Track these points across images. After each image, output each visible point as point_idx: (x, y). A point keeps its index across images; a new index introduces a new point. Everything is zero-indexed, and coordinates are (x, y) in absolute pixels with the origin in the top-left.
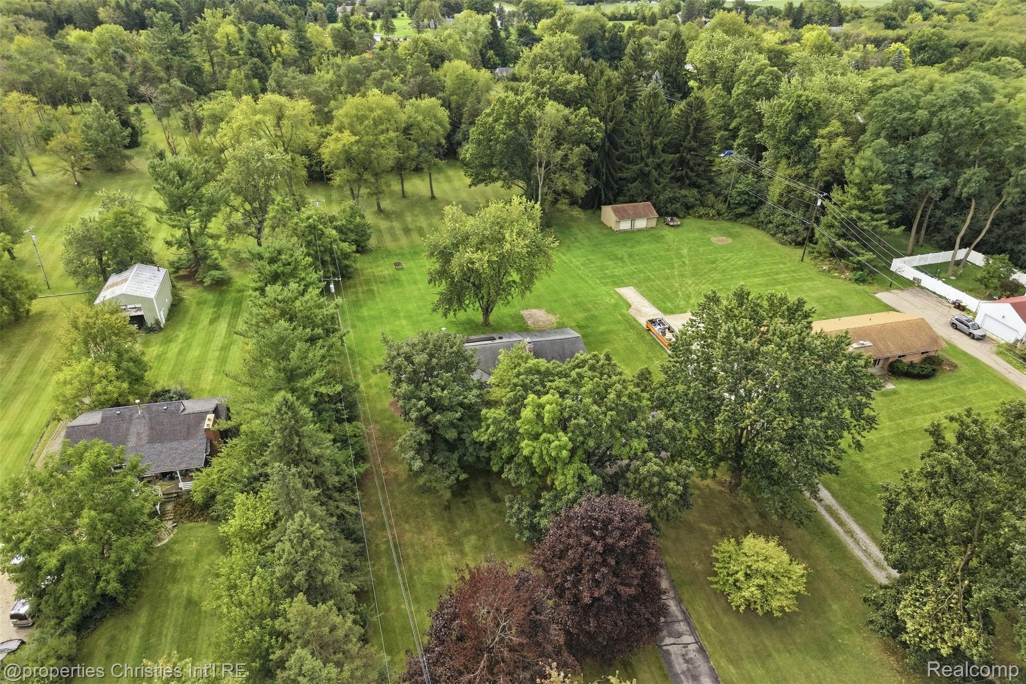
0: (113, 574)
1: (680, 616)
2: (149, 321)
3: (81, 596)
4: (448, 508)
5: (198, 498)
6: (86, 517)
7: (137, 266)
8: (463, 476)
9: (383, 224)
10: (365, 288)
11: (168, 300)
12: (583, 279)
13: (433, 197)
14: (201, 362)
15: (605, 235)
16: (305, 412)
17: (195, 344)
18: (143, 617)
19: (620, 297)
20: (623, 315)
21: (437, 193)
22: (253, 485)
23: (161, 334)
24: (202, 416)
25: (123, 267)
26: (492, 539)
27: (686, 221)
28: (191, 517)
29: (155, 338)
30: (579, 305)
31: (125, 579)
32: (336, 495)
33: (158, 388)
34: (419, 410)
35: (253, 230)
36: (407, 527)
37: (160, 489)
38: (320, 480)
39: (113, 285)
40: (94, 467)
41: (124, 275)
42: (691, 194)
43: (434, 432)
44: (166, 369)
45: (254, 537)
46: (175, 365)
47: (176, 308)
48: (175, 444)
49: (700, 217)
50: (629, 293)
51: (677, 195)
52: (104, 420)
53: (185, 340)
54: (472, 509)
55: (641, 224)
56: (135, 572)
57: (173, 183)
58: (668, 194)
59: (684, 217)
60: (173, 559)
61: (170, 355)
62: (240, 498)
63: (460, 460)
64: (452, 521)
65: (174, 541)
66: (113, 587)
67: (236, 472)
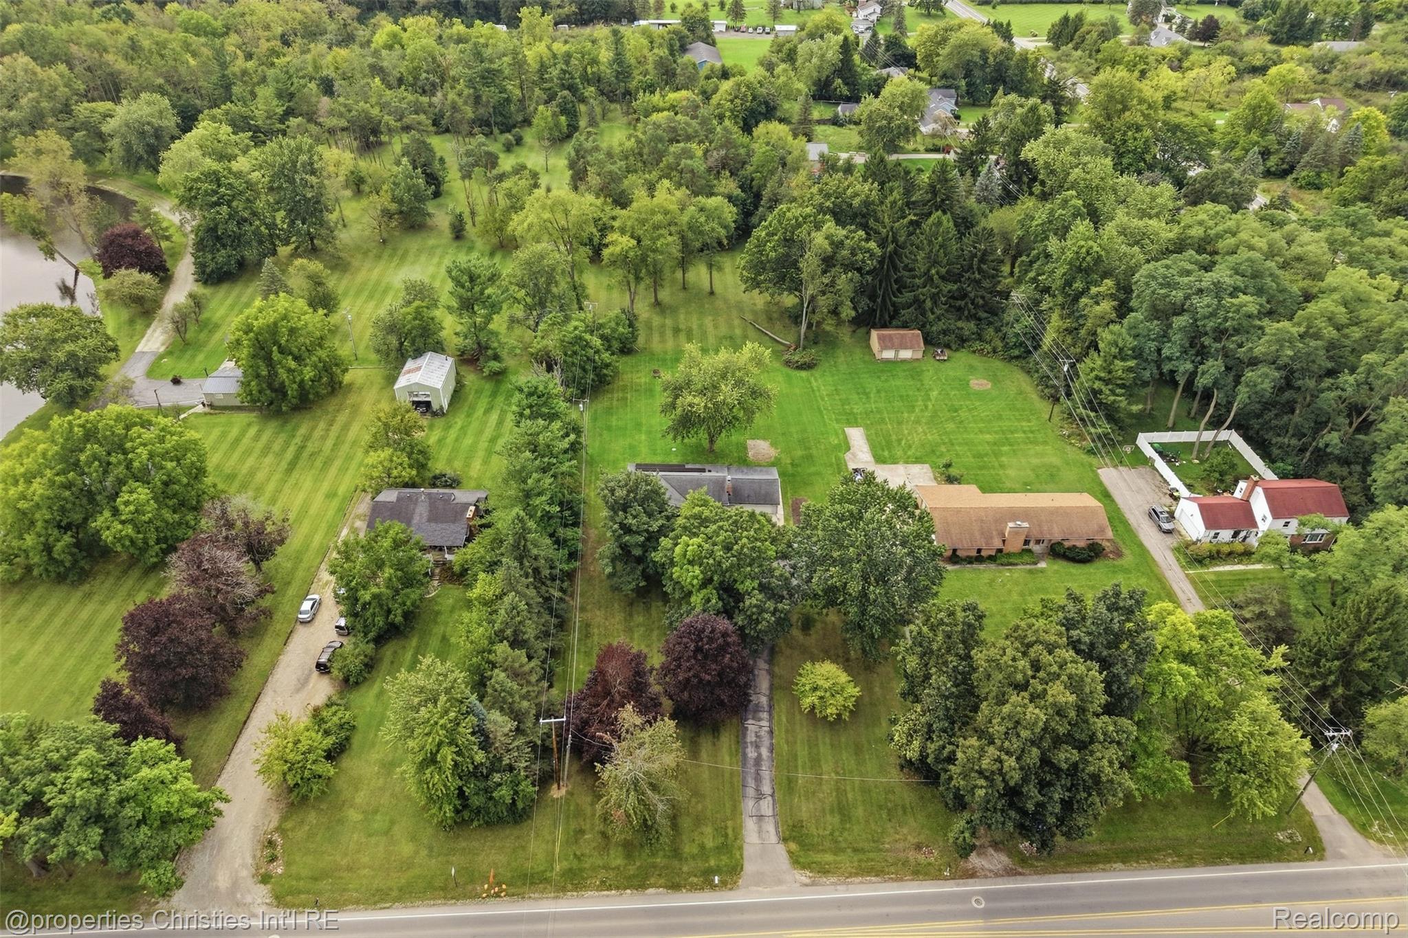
0: (399, 611)
1: (766, 708)
2: (435, 406)
3: (380, 621)
4: (631, 604)
5: (457, 569)
6: (388, 572)
7: (429, 354)
8: (643, 584)
9: (656, 320)
10: (621, 395)
11: (451, 388)
12: (821, 412)
13: (712, 293)
14: (473, 449)
15: (865, 362)
16: (531, 524)
17: (469, 432)
18: (414, 642)
19: (846, 437)
20: (838, 459)
21: (718, 288)
22: (492, 567)
23: (443, 419)
24: (465, 506)
25: (418, 353)
26: (656, 633)
27: (958, 355)
28: (451, 581)
29: (439, 422)
30: (803, 442)
31: (407, 615)
32: (548, 582)
33: (438, 472)
34: (614, 532)
35: (532, 323)
36: (598, 613)
37: (430, 557)
38: (536, 571)
39: (409, 372)
40: (394, 541)
41: (419, 361)
42: (969, 327)
43: (624, 548)
44: (444, 454)
45: (486, 603)
46: (453, 450)
47: (458, 394)
48: (444, 526)
49: (974, 352)
50: (856, 436)
51: (952, 327)
52: (399, 499)
53: (462, 428)
54: (648, 609)
55: (906, 354)
56: (412, 612)
57: (463, 287)
58: (941, 325)
59: (957, 350)
60: (436, 608)
61: (448, 440)
62: (482, 576)
63: (644, 571)
64: (631, 615)
65: (438, 596)
66: (399, 619)
67: (483, 557)
